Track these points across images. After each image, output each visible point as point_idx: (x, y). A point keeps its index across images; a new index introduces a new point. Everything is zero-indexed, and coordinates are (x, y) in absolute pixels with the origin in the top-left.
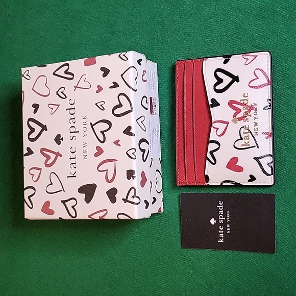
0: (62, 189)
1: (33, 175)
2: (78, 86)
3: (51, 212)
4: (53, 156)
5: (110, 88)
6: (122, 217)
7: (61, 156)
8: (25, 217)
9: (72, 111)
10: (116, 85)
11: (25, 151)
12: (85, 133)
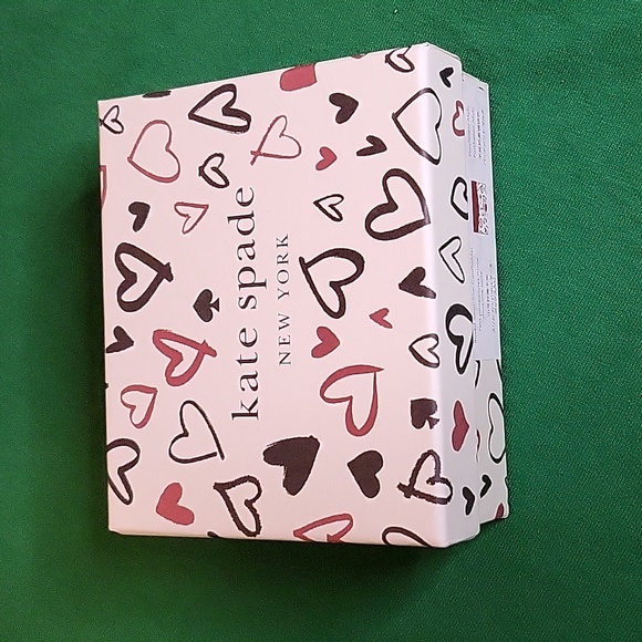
0: (217, 450)
1: (133, 408)
2: (262, 151)
3: (186, 517)
4: (189, 355)
5: (361, 153)
6: (395, 539)
7: (214, 354)
8: (111, 528)
9: (245, 225)
10: (376, 146)
11: (110, 339)
12: (284, 288)
